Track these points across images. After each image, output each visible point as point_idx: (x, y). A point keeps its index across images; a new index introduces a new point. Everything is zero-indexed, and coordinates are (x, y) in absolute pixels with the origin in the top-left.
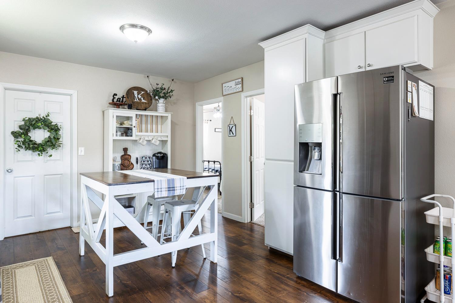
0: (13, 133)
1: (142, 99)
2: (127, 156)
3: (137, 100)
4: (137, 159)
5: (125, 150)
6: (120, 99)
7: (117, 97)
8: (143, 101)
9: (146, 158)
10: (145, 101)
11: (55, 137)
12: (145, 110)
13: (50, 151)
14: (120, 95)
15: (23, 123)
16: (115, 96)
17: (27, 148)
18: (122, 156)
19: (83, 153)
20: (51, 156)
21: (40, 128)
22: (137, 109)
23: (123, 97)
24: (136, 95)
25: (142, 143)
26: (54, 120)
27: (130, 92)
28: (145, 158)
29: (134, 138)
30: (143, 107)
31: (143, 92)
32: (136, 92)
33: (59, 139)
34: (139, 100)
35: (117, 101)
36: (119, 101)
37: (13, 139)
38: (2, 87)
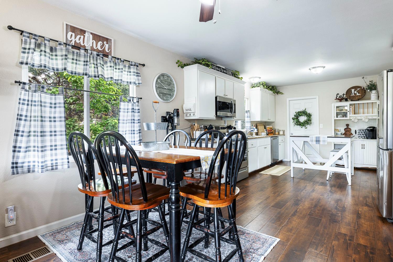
0: (293, 118)
1: (357, 93)
2: (349, 129)
3: (353, 94)
4: (356, 131)
5: (348, 125)
6: (341, 96)
7: (339, 96)
8: (358, 94)
9: (363, 130)
10: (359, 94)
11: (309, 119)
12: (358, 100)
13: (308, 126)
14: (341, 94)
15: (296, 114)
16: (337, 95)
17: (297, 125)
18: (345, 129)
19: (322, 127)
20: (307, 128)
21: (303, 116)
22: (352, 101)
23: (344, 95)
24: (353, 92)
25: (354, 121)
26: (308, 111)
27: (349, 91)
28: (360, 130)
29: (348, 118)
30: (357, 99)
31: (358, 89)
32: (353, 90)
33: (311, 120)
34: (354, 94)
35: (339, 97)
36: (341, 97)
37: (293, 121)
38: (288, 100)
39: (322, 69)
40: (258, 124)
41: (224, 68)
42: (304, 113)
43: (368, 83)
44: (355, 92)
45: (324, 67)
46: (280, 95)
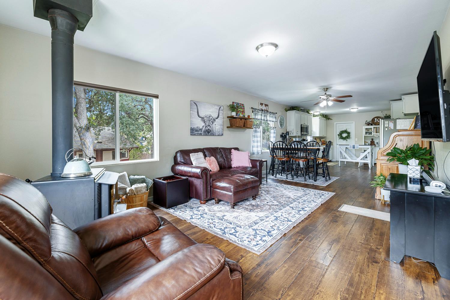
0: (338, 135)
4: (377, 142)
5: (372, 139)
7: (367, 122)
11: (348, 135)
13: (348, 140)
14: (369, 121)
15: (340, 132)
17: (341, 139)
18: (371, 142)
19: (357, 140)
21: (345, 133)
22: (375, 125)
23: (370, 121)
24: (376, 120)
25: (376, 137)
26: (348, 131)
27: (373, 120)
29: (372, 135)
30: (378, 124)
31: (379, 118)
32: (376, 119)
33: (350, 136)
34: (376, 122)
37: (338, 136)
38: (335, 123)
39: (357, 109)
40: (316, 138)
41: (303, 109)
42: (346, 131)
43: (385, 115)
44: (377, 120)
45: (358, 108)
46: (330, 120)
